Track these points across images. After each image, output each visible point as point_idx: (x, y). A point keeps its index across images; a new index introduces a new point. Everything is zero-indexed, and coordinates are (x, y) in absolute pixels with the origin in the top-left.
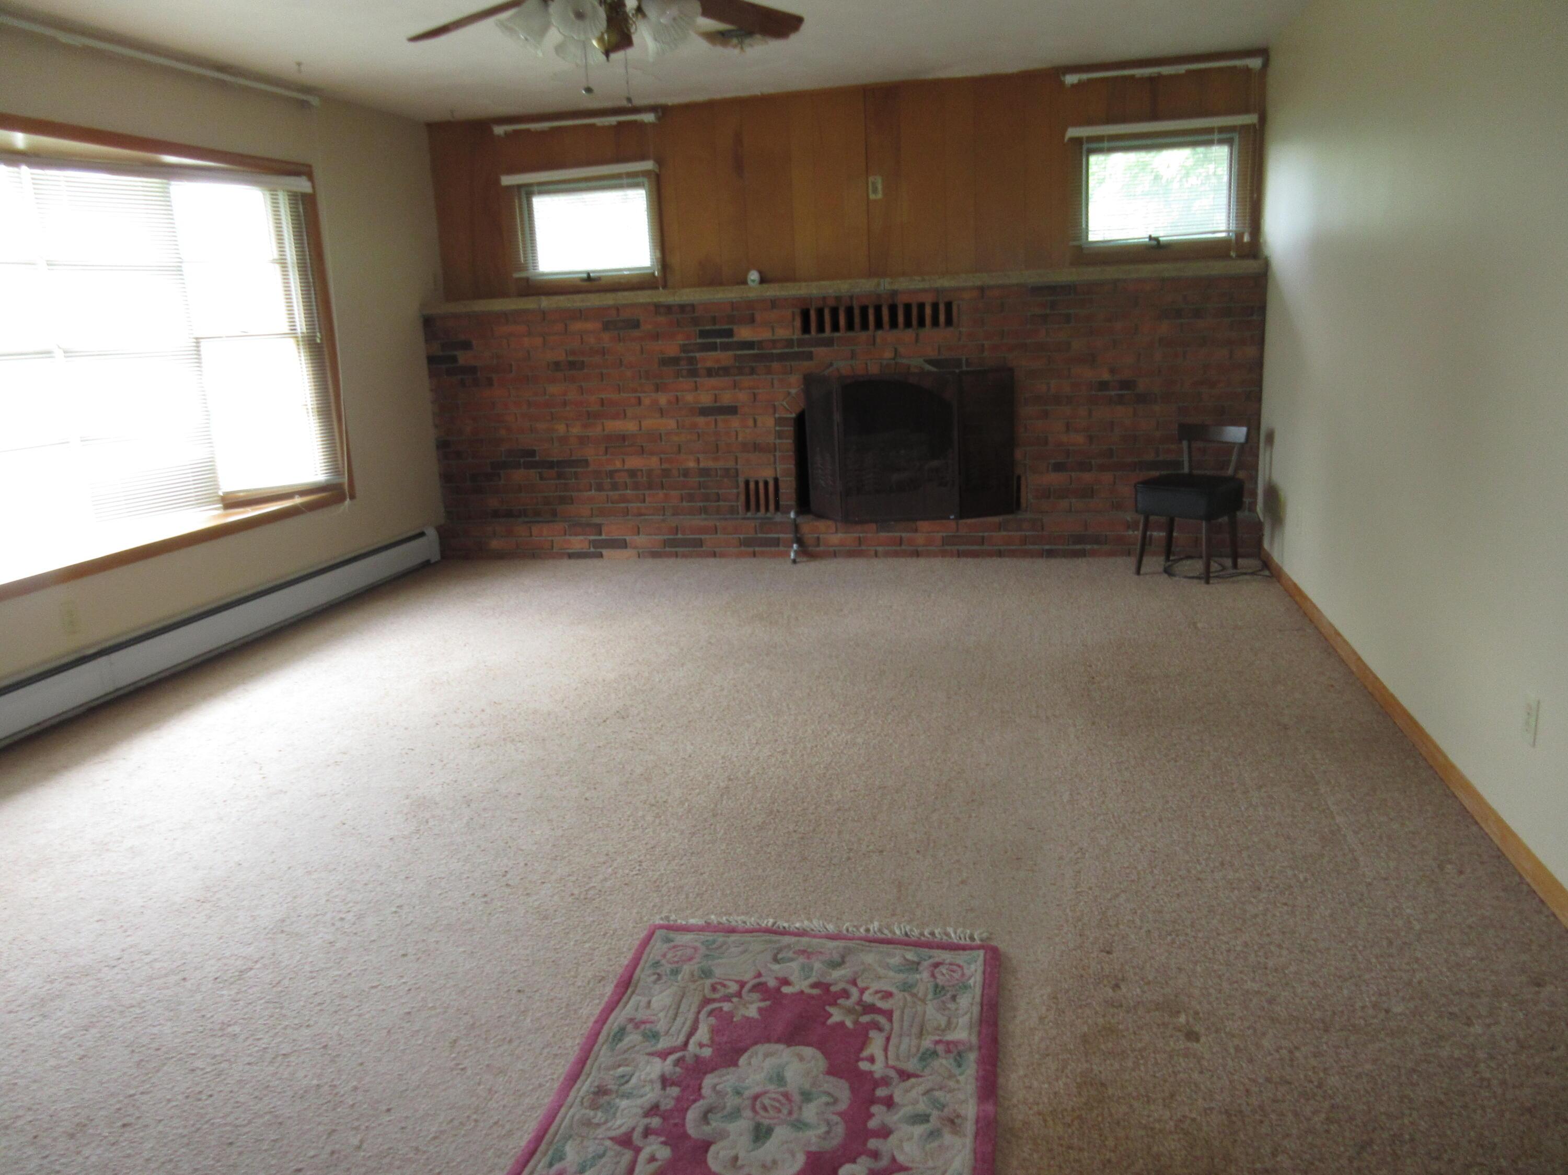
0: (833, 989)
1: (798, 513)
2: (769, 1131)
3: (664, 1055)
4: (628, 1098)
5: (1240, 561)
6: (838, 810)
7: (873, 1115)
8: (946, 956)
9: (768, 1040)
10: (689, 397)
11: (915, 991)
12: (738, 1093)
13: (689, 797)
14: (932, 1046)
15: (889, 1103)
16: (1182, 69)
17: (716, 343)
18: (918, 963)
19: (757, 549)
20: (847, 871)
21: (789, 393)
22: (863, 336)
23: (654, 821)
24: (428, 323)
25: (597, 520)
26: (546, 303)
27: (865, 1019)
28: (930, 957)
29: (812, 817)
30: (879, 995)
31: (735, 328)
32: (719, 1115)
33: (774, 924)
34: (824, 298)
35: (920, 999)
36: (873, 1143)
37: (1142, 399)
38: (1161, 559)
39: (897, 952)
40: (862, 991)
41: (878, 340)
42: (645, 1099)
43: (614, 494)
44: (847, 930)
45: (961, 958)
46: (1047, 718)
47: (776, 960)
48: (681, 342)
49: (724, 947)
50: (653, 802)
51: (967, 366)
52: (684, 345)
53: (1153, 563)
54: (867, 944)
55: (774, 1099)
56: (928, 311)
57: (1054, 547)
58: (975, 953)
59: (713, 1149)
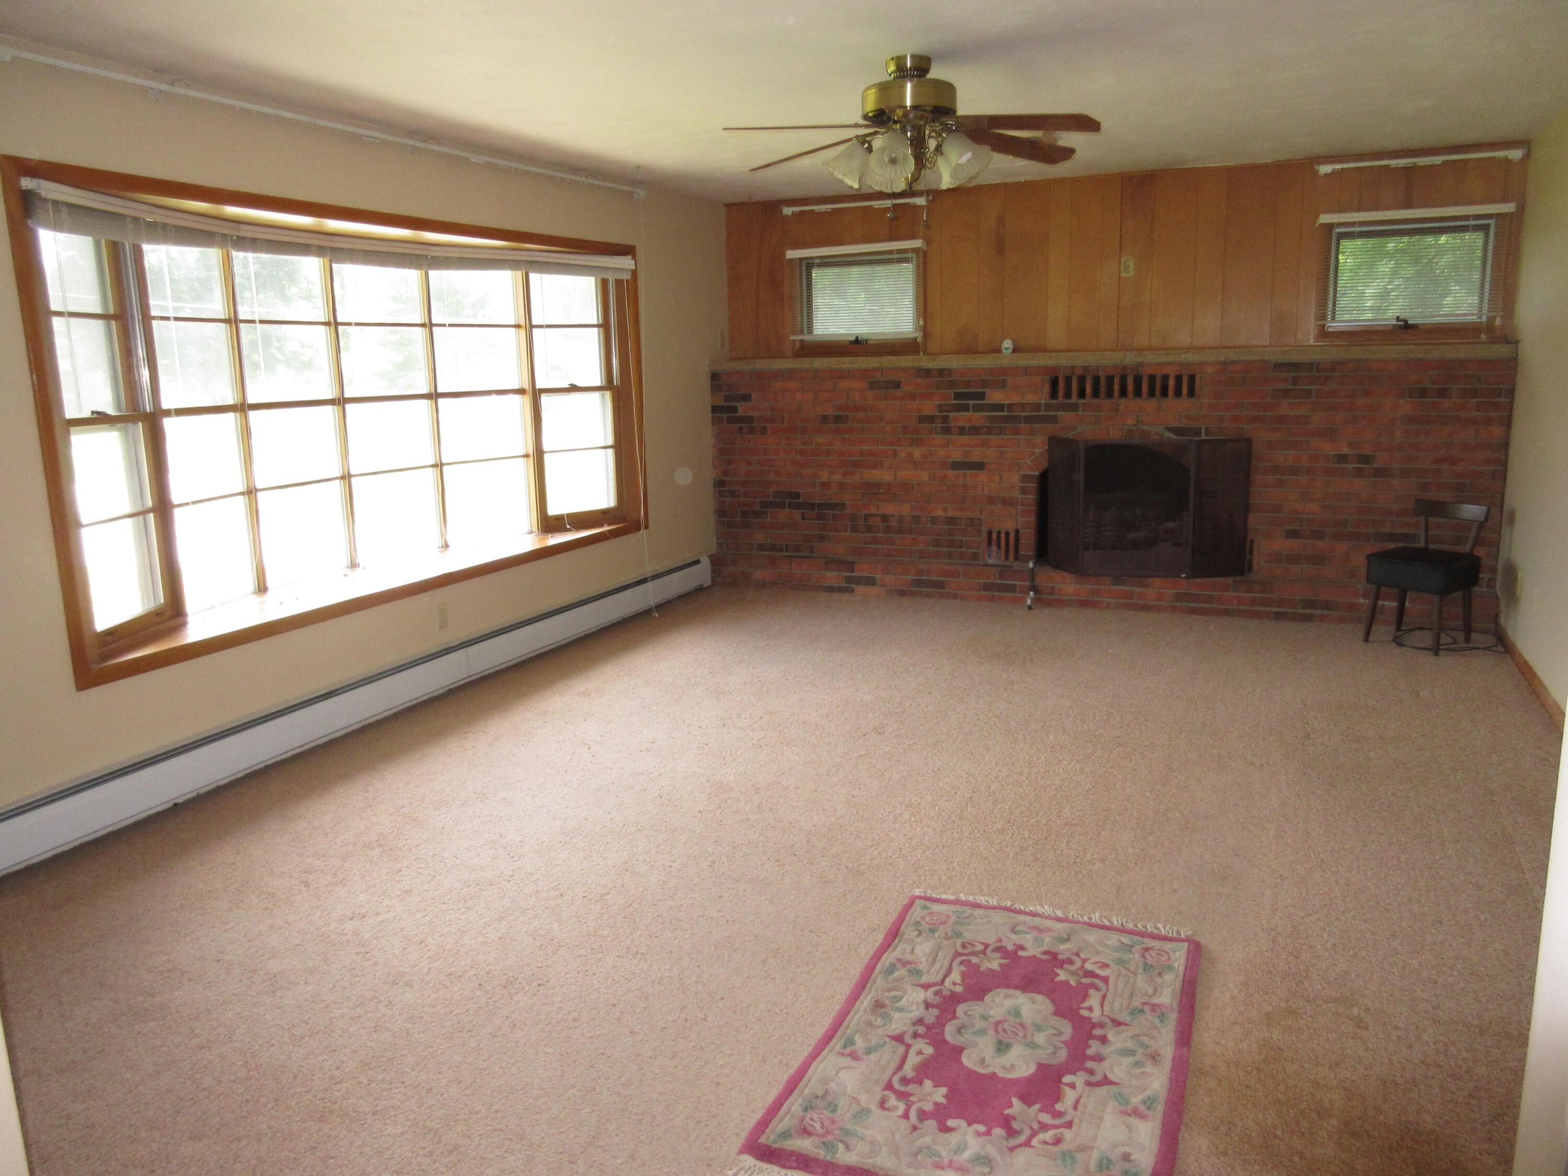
0: (1060, 957)
1: (1035, 564)
2: (1008, 1046)
3: (926, 987)
4: (900, 1012)
5: (1474, 636)
6: (1067, 824)
7: (1090, 1046)
8: (1156, 944)
9: (1008, 987)
10: (942, 452)
11: (1128, 966)
12: (985, 1018)
13: (939, 803)
14: (1139, 1006)
15: (1104, 1040)
16: (1438, 160)
17: (968, 405)
18: (1132, 946)
19: (996, 594)
20: (1073, 873)
21: (1034, 453)
22: (1107, 403)
23: (910, 819)
24: (714, 376)
25: (852, 558)
26: (819, 363)
27: (1086, 981)
28: (1142, 943)
29: (1045, 828)
30: (1098, 965)
31: (987, 391)
32: (970, 1031)
33: (1012, 905)
34: (1073, 368)
35: (1132, 972)
36: (1089, 1064)
37: (1380, 473)
38: (1392, 629)
39: (1115, 936)
40: (1084, 961)
41: (1122, 407)
42: (913, 1014)
43: (870, 535)
44: (1073, 917)
45: (1168, 946)
46: (1261, 765)
47: (1013, 931)
48: (937, 403)
49: (972, 918)
50: (908, 804)
51: (1207, 434)
52: (940, 406)
53: (1383, 631)
54: (1090, 928)
55: (1012, 1026)
56: (1172, 383)
57: (1281, 610)
58: (1180, 944)
59: (965, 1053)
